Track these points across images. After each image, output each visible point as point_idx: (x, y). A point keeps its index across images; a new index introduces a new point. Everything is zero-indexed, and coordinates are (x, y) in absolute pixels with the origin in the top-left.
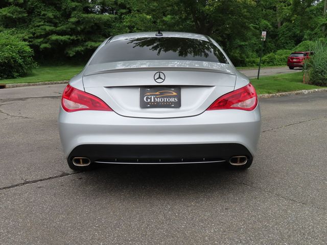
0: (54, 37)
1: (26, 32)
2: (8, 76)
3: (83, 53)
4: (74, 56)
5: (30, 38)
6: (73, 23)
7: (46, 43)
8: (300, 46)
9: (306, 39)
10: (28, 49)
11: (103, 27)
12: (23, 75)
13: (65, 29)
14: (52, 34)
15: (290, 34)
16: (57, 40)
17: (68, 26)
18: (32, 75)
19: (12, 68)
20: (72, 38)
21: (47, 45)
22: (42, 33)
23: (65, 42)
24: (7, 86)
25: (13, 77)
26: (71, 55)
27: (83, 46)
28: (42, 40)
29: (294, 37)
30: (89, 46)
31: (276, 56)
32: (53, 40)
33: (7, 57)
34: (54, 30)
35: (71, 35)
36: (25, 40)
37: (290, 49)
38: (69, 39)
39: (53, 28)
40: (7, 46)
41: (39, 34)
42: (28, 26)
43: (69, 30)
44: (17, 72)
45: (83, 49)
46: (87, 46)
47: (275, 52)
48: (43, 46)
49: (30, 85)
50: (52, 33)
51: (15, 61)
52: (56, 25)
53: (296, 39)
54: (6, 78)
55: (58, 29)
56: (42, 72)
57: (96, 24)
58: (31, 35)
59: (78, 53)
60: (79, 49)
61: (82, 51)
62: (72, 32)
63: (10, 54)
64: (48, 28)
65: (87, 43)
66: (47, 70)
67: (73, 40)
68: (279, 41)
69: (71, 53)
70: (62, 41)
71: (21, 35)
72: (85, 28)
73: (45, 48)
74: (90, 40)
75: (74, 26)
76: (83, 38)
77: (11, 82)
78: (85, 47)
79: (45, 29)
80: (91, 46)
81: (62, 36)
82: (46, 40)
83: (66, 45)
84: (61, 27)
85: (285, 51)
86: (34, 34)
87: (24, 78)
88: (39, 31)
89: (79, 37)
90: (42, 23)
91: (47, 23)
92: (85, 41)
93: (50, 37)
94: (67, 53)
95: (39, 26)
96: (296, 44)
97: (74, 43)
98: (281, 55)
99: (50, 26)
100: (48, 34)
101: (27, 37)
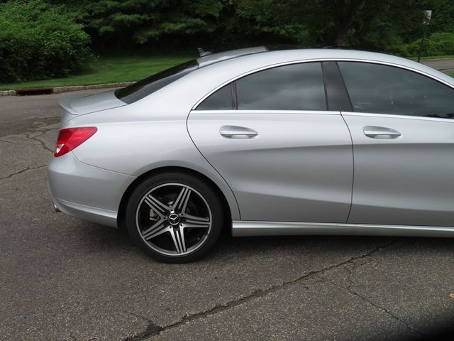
0: (119, 17)
1: (79, 9)
2: (56, 74)
3: (157, 39)
4: (145, 43)
5: (84, 18)
7: (107, 24)
10: (83, 35)
13: (133, 5)
14: (115, 12)
16: (122, 21)
18: (90, 71)
19: (61, 62)
20: (143, 17)
21: (109, 28)
22: (102, 11)
23: (133, 23)
24: (55, 89)
25: (63, 76)
26: (142, 42)
27: (157, 29)
28: (102, 20)
30: (167, 28)
32: (117, 21)
33: (54, 48)
34: (119, 6)
35: (141, 14)
36: (78, 21)
38: (139, 19)
39: (116, 3)
40: (54, 31)
41: (97, 12)
43: (139, 6)
44: (69, 67)
45: (157, 33)
46: (164, 28)
48: (103, 29)
49: (86, 89)
50: (116, 10)
51: (65, 53)
54: (54, 78)
55: (124, 4)
56: (103, 66)
58: (87, 14)
59: (151, 39)
60: (151, 33)
61: (157, 36)
62: (143, 9)
63: (58, 43)
64: (110, 4)
65: (163, 25)
67: (144, 20)
69: (142, 38)
70: (128, 22)
71: (74, 15)
72: (161, 3)
73: (107, 32)
74: (167, 20)
75: (146, 1)
76: (158, 17)
77: (61, 84)
78: (160, 31)
79: (106, 5)
80: (169, 30)
81: (129, 14)
82: (107, 21)
83: (134, 27)
84: (127, 3)
86: (90, 12)
87: (78, 78)
88: (97, 8)
89: (153, 17)
92: (161, 22)
93: (112, 16)
94: (136, 39)
95: (97, 1)
97: (146, 25)
99: (113, 1)
100: (110, 12)
101: (81, 17)
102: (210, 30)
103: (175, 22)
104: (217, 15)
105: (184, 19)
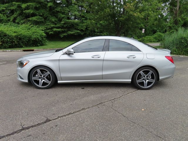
0: (55, 29)
1: (43, 27)
2: (35, 45)
5: (45, 30)
6: (63, 24)
7: (52, 31)
8: (155, 35)
9: (158, 32)
10: (44, 34)
11: (75, 25)
12: (42, 45)
15: (151, 29)
16: (56, 31)
17: (60, 25)
18: (46, 45)
19: (37, 42)
20: (62, 30)
21: (52, 33)
23: (59, 32)
24: (35, 50)
25: (38, 46)
27: (67, 33)
28: (50, 30)
29: (153, 31)
31: (145, 39)
32: (54, 31)
33: (35, 38)
35: (62, 29)
36: (43, 30)
37: (151, 36)
39: (54, 25)
40: (35, 33)
41: (49, 28)
42: (44, 25)
44: (40, 44)
45: (66, 34)
47: (145, 37)
48: (50, 33)
49: (44, 50)
50: (54, 27)
51: (38, 39)
52: (56, 24)
53: (154, 31)
54: (35, 46)
55: (56, 26)
56: (50, 44)
57: (72, 24)
58: (45, 28)
59: (64, 36)
60: (65, 34)
62: (62, 27)
63: (36, 36)
64: (52, 26)
65: (68, 32)
66: (52, 43)
67: (62, 31)
68: (147, 32)
69: (62, 36)
70: (58, 31)
71: (41, 28)
72: (67, 26)
73: (51, 34)
74: (69, 30)
75: (63, 25)
77: (37, 48)
80: (70, 33)
81: (58, 29)
82: (51, 30)
83: (59, 33)
84: (58, 25)
85: (149, 36)
86: (46, 28)
87: (42, 47)
88: (49, 27)
89: (65, 30)
90: (50, 23)
91: (52, 23)
92: (68, 31)
93: (53, 29)
94: (60, 36)
95: (49, 25)
96: (154, 34)
97: (63, 32)
98: (147, 38)
99: (53, 25)
100: (52, 28)
101: (44, 29)
102: (82, 34)
103: (72, 31)
104: (84, 30)
105: (74, 31)
